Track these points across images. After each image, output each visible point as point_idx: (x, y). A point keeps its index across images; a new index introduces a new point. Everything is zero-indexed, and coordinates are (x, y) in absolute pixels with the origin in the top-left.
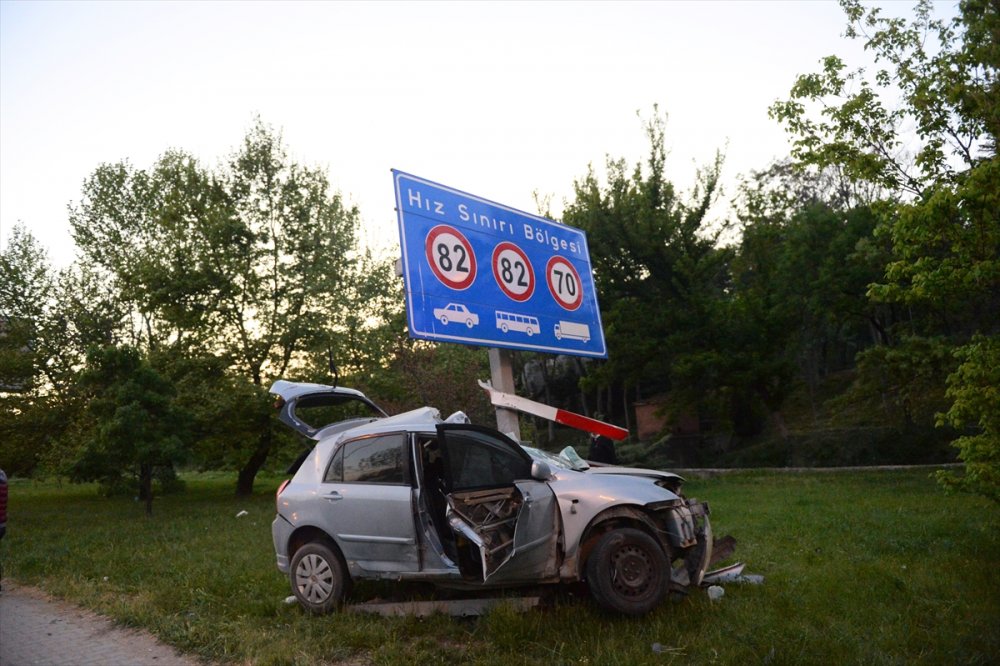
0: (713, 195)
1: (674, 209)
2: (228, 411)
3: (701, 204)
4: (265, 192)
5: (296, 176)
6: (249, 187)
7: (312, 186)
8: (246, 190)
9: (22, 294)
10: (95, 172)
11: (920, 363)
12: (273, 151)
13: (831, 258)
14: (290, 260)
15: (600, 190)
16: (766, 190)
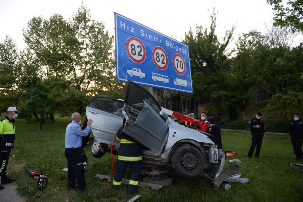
0: (230, 40)
1: (217, 44)
2: (68, 99)
3: (226, 43)
4: (84, 29)
5: (94, 24)
6: (79, 26)
7: (99, 28)
8: (78, 28)
9: (8, 58)
10: (32, 19)
11: (294, 100)
12: (87, 15)
13: (268, 63)
14: (91, 52)
15: (193, 36)
16: (247, 40)
